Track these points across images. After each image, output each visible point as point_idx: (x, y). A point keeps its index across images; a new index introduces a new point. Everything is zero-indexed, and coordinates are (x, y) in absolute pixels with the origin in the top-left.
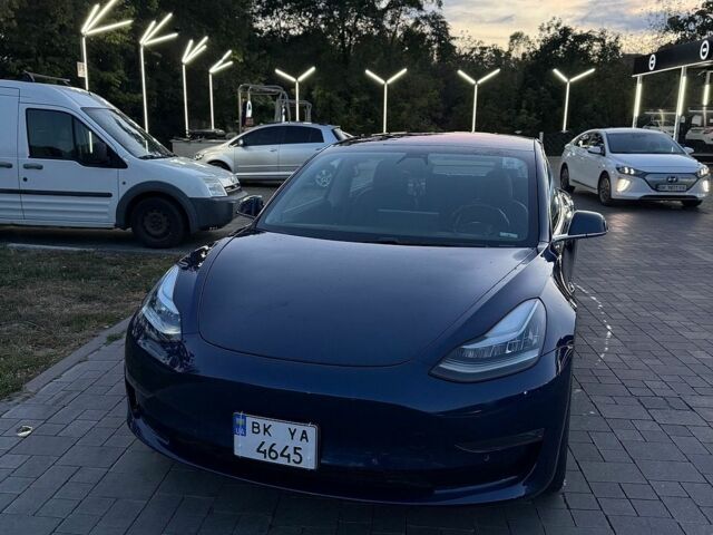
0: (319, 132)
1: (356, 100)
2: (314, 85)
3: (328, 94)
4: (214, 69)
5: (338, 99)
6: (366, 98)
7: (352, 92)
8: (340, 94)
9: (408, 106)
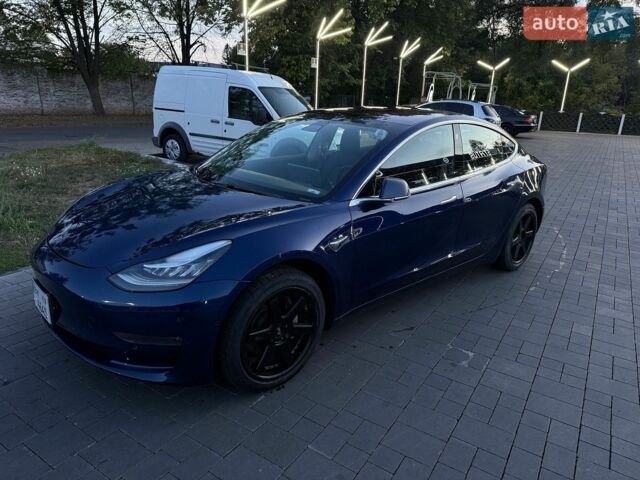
0: (472, 107)
1: (541, 84)
2: (507, 73)
3: (517, 79)
4: (429, 61)
5: (525, 84)
6: (550, 82)
7: (539, 78)
8: (528, 80)
9: (588, 90)
